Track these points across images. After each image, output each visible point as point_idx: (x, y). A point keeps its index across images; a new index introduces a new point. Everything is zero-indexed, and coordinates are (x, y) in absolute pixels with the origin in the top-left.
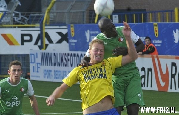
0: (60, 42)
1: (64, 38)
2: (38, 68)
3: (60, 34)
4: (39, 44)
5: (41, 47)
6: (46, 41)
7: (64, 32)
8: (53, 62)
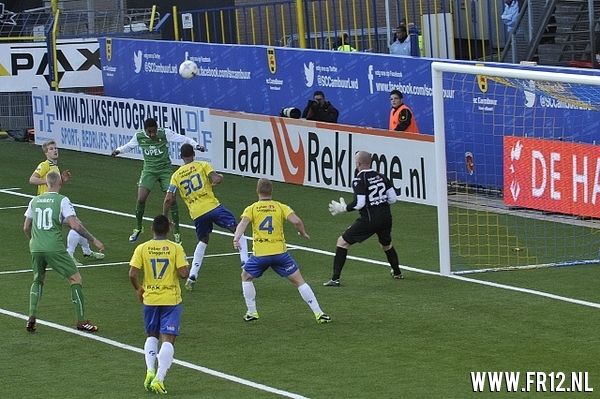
0: (85, 67)
1: (92, 60)
2: (50, 123)
3: (84, 52)
4: (46, 72)
5: (49, 79)
6: (59, 68)
7: (93, 48)
8: (79, 114)
